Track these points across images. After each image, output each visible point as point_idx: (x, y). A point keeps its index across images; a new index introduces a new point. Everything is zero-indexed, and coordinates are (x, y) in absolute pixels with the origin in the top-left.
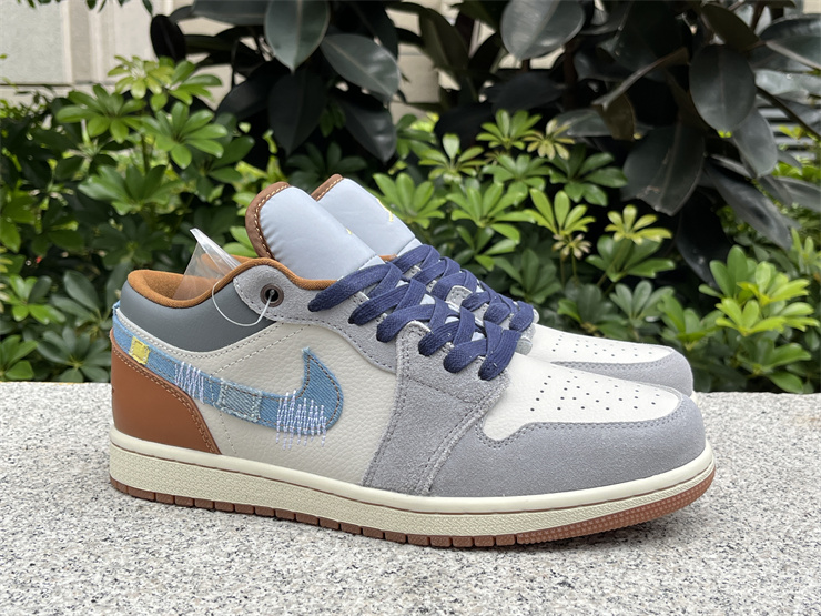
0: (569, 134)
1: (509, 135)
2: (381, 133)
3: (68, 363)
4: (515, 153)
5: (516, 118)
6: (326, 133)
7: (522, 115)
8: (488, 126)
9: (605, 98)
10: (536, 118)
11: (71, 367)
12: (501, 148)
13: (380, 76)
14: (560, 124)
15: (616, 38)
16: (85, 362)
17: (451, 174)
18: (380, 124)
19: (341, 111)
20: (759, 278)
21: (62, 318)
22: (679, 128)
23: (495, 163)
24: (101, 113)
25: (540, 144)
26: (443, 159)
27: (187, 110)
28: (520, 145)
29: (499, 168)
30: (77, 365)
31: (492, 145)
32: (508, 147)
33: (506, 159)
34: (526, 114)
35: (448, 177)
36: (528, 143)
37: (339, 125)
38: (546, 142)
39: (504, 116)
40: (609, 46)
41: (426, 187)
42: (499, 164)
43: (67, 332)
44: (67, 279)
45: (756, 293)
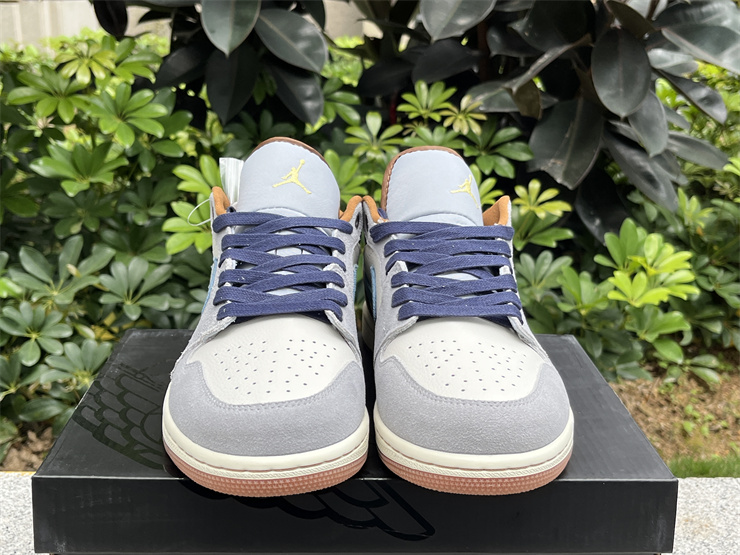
0: (481, 109)
1: (427, 107)
2: (309, 98)
3: (26, 335)
4: (432, 124)
5: (433, 88)
6: (258, 101)
7: (438, 87)
8: (407, 97)
9: (514, 81)
10: (452, 91)
11: (28, 339)
12: (420, 119)
13: (309, 52)
14: (474, 98)
15: (526, 19)
16: (41, 334)
17: (373, 151)
18: (309, 89)
19: (271, 78)
20: (648, 249)
21: (18, 290)
22: (580, 102)
23: (414, 134)
24: (50, 94)
25: (455, 119)
26: (366, 136)
27: (129, 89)
28: (437, 117)
29: (418, 140)
30: (34, 336)
31: (411, 116)
32: (425, 117)
33: (424, 130)
34: (441, 85)
35: (371, 155)
36: (444, 118)
37: (271, 93)
38: (461, 117)
39: (421, 87)
40: (518, 26)
41: (351, 162)
42: (417, 136)
43: (24, 305)
44: (22, 253)
45: (645, 266)
